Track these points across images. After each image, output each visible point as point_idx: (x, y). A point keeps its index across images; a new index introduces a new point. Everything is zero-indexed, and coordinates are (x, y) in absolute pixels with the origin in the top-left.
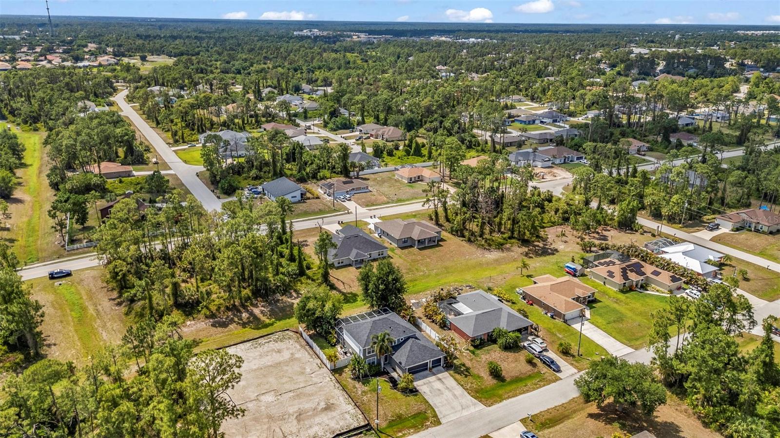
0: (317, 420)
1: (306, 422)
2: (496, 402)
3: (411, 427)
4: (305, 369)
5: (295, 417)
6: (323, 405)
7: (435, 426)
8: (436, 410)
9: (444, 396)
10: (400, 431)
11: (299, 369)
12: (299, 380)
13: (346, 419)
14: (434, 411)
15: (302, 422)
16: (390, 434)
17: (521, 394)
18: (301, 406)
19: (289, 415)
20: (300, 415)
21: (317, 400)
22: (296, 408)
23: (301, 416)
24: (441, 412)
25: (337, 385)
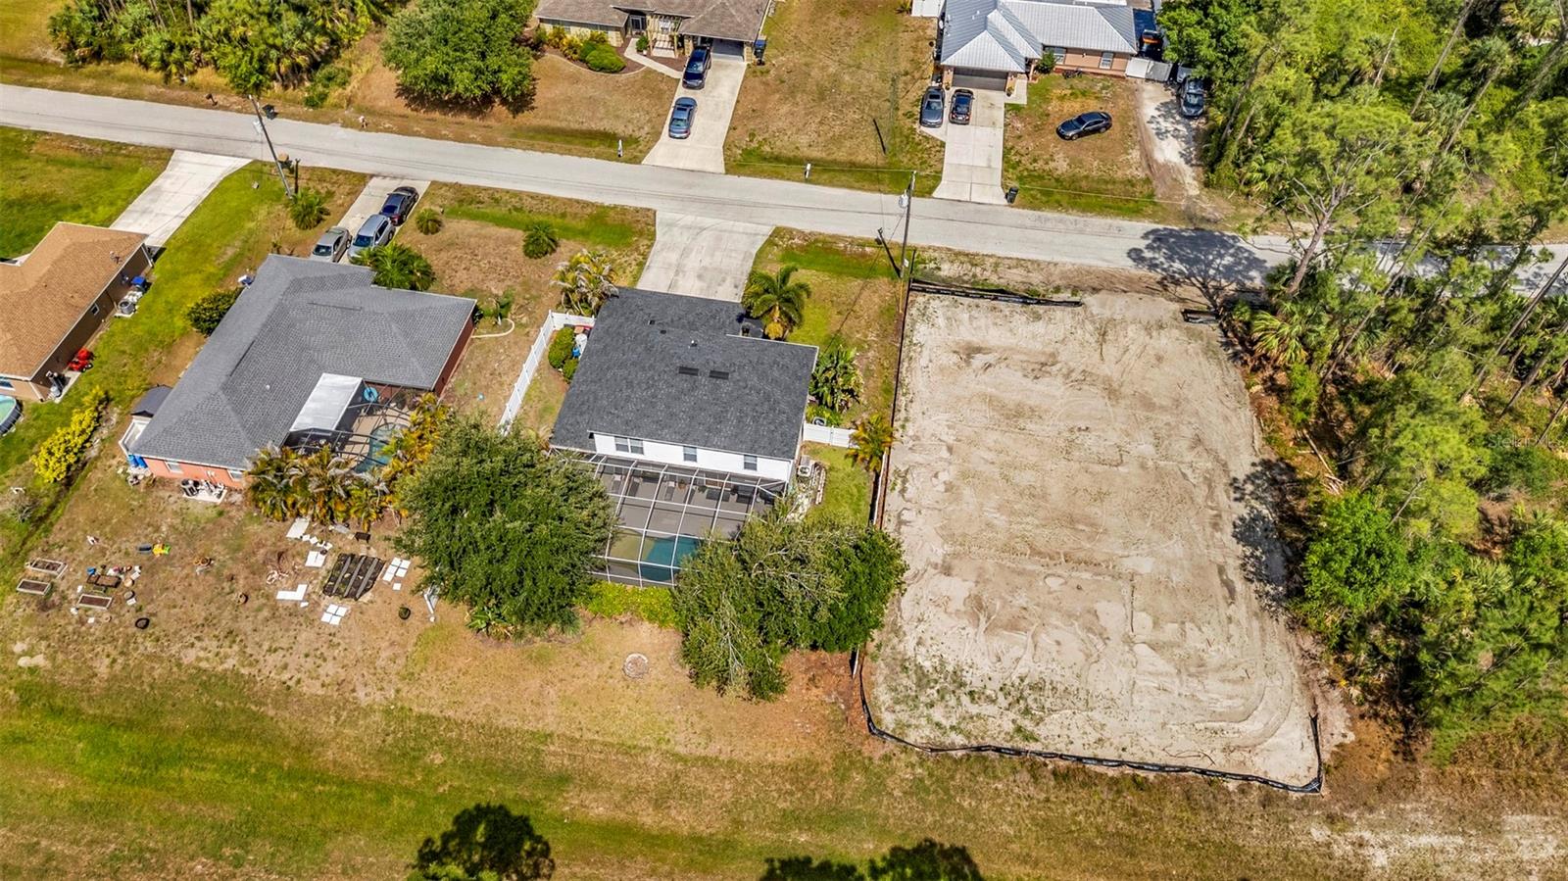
0: (1012, 341)
1: (1039, 347)
2: (624, 210)
3: (837, 252)
4: (949, 487)
5: (1058, 366)
6: (979, 360)
7: (790, 231)
8: (754, 252)
9: (706, 262)
10: (864, 255)
11: (967, 492)
12: (990, 456)
13: (948, 319)
14: (761, 251)
15: (1049, 350)
16: (886, 261)
17: (555, 199)
18: (1028, 383)
19: (1067, 376)
20: (1043, 364)
21: (985, 377)
22: (1041, 386)
23: (1043, 360)
24: (753, 243)
25: (902, 401)
